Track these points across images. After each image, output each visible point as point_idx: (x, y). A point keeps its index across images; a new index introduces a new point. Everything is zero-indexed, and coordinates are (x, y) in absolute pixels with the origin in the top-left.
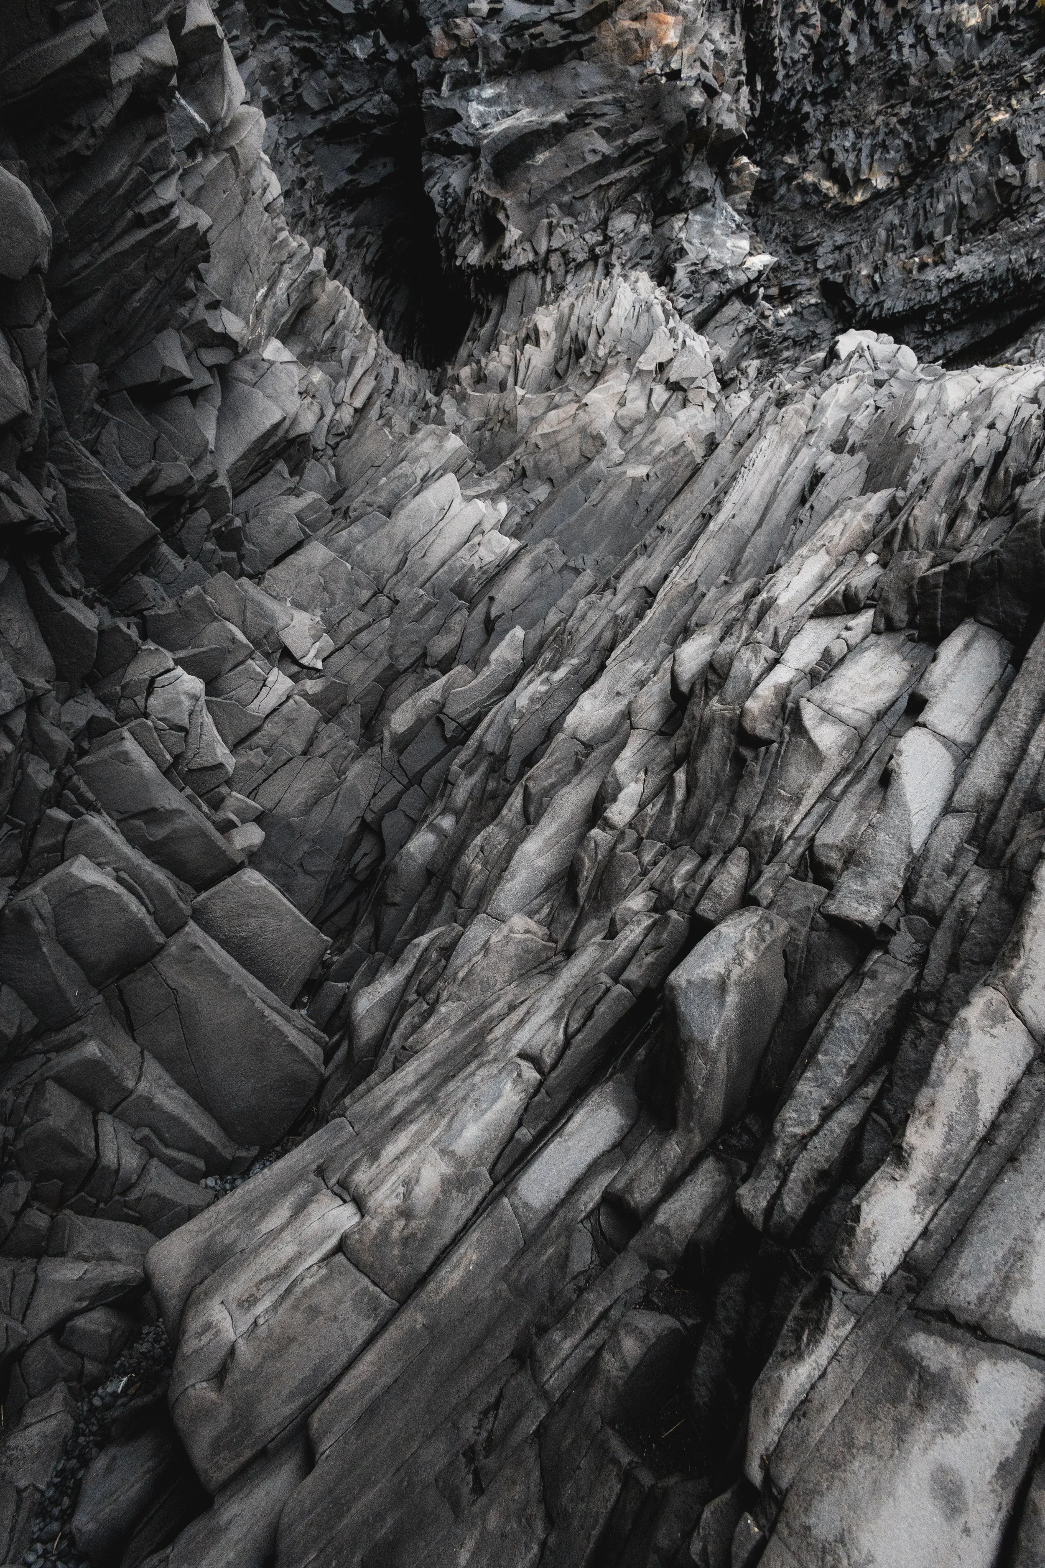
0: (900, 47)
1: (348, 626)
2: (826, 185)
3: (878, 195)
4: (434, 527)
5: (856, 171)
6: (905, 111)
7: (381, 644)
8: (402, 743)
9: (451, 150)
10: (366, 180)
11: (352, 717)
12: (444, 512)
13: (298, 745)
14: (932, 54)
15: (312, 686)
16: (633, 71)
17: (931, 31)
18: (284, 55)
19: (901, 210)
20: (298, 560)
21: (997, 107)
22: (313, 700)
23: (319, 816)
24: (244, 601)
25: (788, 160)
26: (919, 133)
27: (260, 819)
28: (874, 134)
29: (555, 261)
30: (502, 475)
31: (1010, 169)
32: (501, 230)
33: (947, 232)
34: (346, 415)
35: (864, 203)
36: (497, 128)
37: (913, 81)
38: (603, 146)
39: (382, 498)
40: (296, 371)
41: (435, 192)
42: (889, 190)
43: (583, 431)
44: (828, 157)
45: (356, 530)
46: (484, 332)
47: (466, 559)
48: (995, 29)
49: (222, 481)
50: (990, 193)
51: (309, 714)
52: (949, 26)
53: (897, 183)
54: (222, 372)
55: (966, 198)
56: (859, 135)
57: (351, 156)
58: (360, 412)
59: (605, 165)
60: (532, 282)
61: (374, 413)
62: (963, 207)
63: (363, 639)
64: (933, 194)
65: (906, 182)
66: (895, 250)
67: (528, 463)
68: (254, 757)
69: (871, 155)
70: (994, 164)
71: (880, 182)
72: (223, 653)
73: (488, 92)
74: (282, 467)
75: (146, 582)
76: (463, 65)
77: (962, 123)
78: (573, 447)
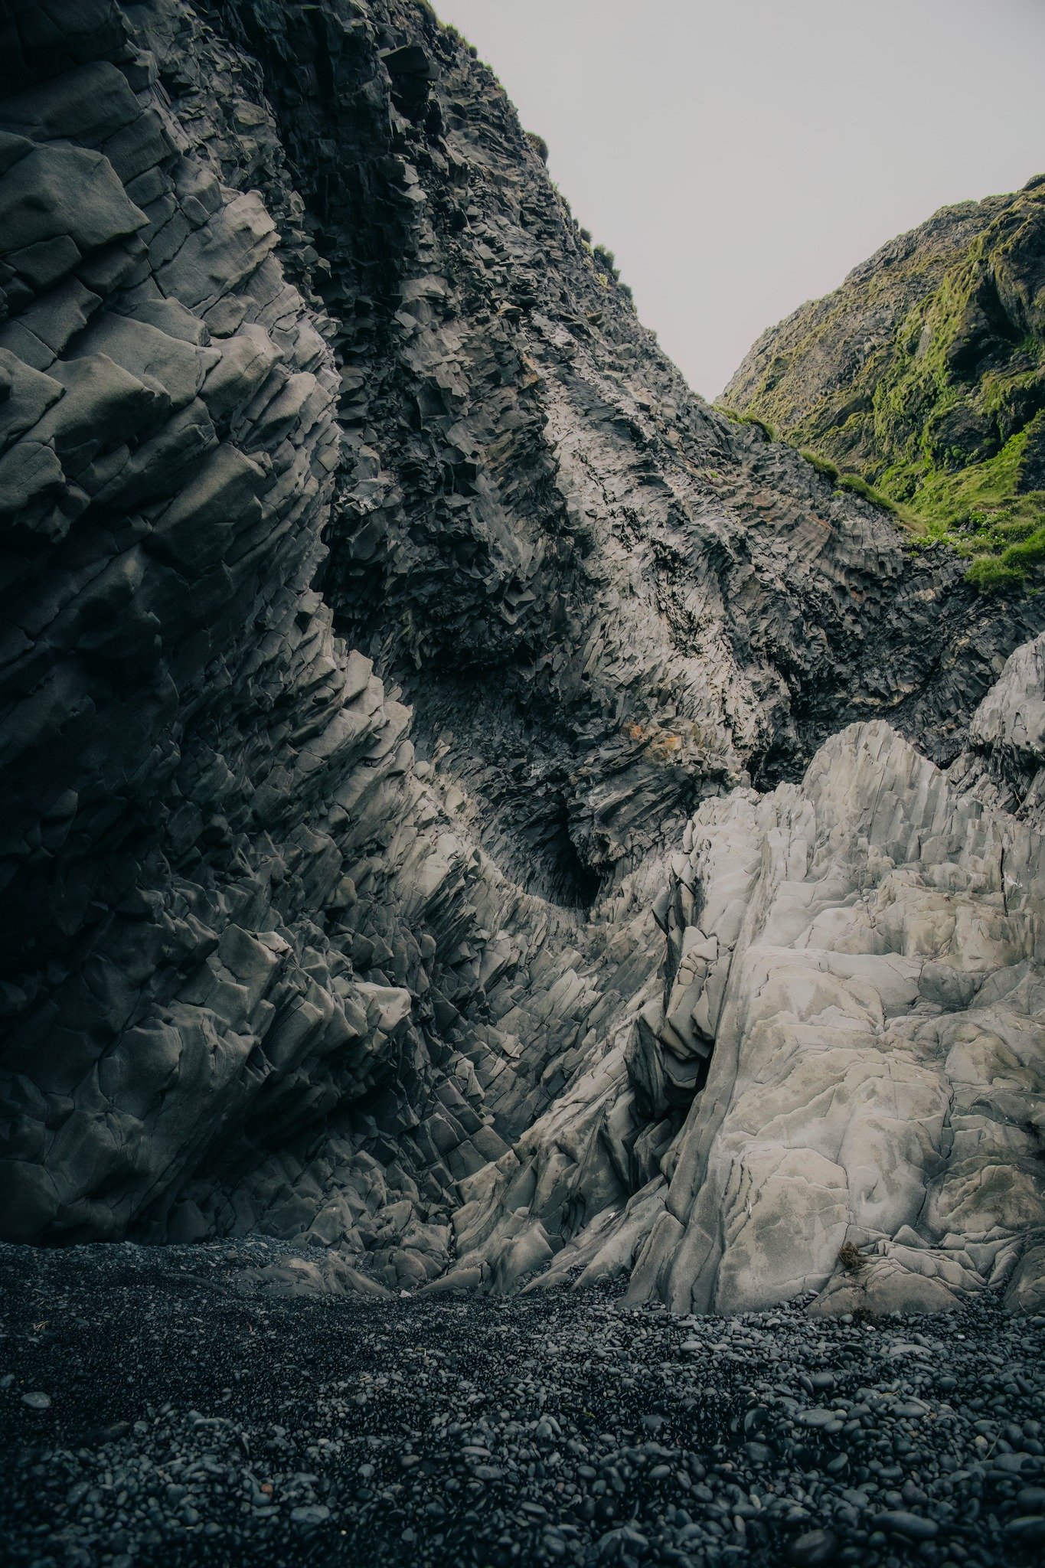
0: (890, 622)
1: (530, 1039)
2: (870, 701)
3: (907, 696)
4: (564, 993)
5: (888, 687)
6: (907, 650)
7: (543, 1045)
8: (548, 1082)
9: (581, 820)
10: (547, 837)
11: (531, 1076)
12: (568, 986)
13: (508, 1087)
14: (912, 619)
15: (514, 1064)
16: (662, 764)
17: (905, 609)
18: (508, 810)
19: (926, 700)
20: (509, 1015)
21: (960, 635)
22: (515, 1070)
23: (516, 1115)
24: (487, 1034)
25: (838, 696)
26: (920, 659)
27: (494, 1115)
28: (891, 666)
29: (636, 850)
30: (598, 964)
31: (981, 666)
32: (608, 845)
33: (958, 708)
34: (534, 949)
35: (901, 702)
36: (601, 805)
37: (905, 634)
38: (653, 797)
39: (545, 984)
40: (509, 941)
41: (575, 839)
42: (915, 692)
43: (629, 939)
44: (865, 686)
45: (535, 998)
46: (606, 888)
47: (577, 1004)
48: (945, 597)
49: (482, 989)
50: (975, 681)
51: (513, 1074)
52: (916, 604)
53: (918, 687)
54: (482, 951)
55: (962, 687)
56: (882, 670)
57: (540, 830)
58: (540, 947)
59: (654, 804)
60: (627, 862)
61: (546, 945)
62: (962, 693)
63: (536, 1043)
64: (942, 689)
65: (924, 685)
66: (929, 725)
67: (608, 958)
68: (490, 1092)
69: (894, 676)
70: (972, 666)
71: (907, 689)
72: (479, 1053)
73: (597, 790)
74: (505, 978)
75: (455, 1030)
76: (584, 785)
77: (943, 649)
78: (626, 947)
